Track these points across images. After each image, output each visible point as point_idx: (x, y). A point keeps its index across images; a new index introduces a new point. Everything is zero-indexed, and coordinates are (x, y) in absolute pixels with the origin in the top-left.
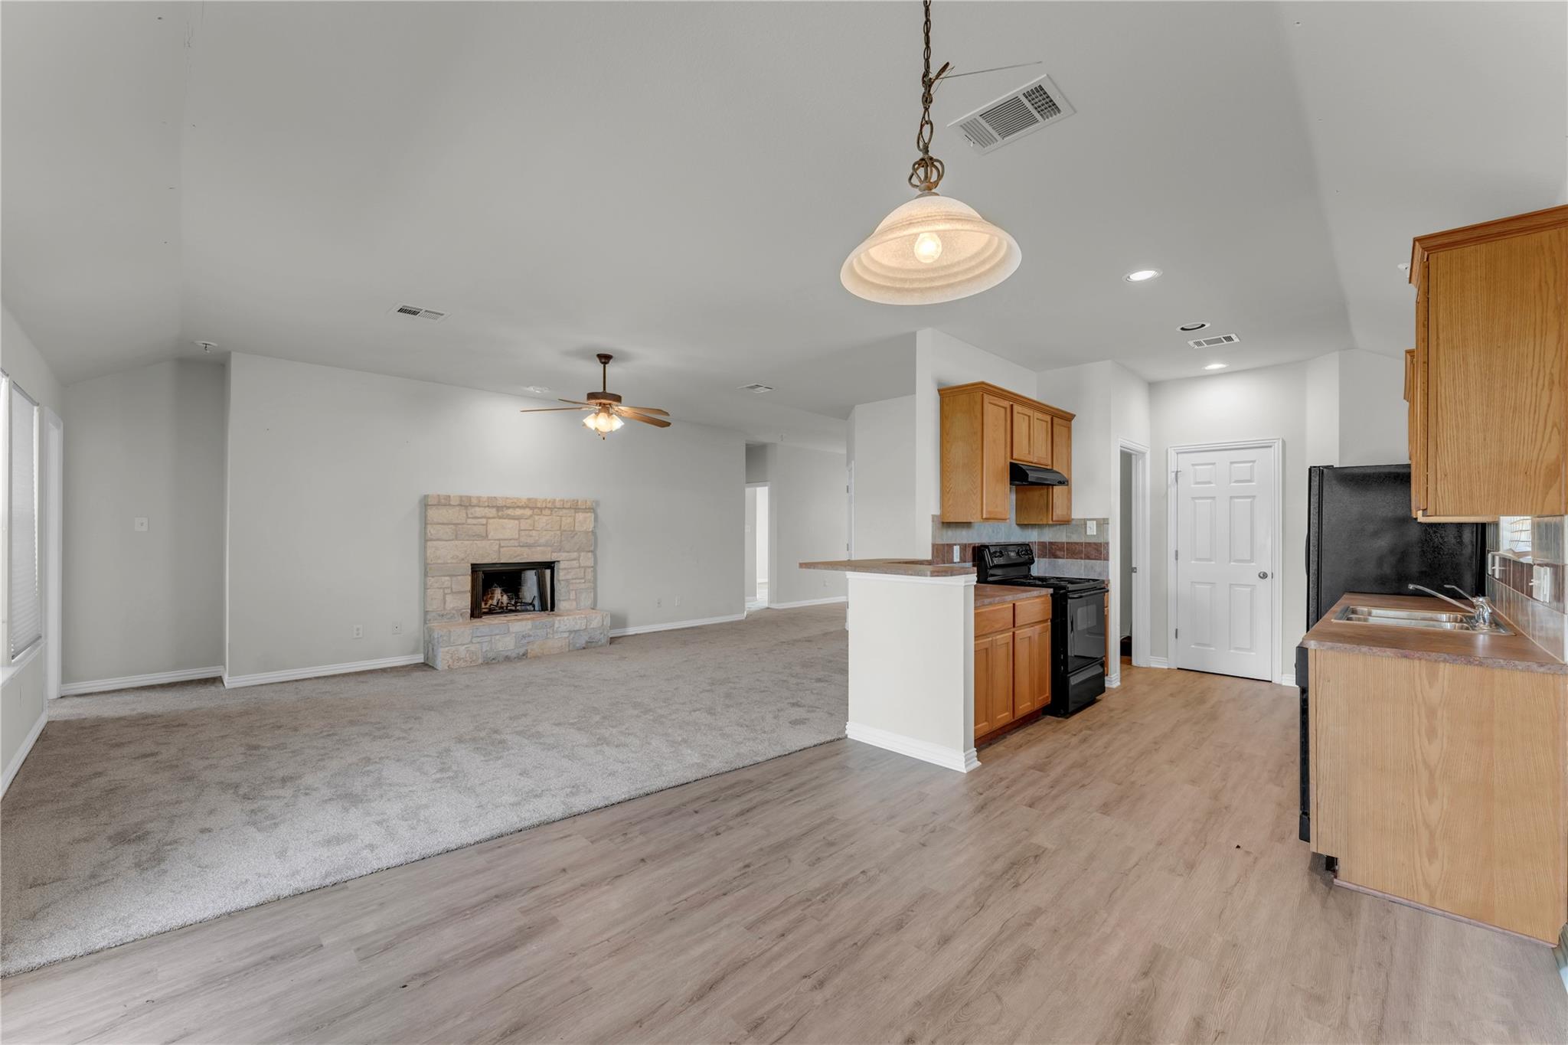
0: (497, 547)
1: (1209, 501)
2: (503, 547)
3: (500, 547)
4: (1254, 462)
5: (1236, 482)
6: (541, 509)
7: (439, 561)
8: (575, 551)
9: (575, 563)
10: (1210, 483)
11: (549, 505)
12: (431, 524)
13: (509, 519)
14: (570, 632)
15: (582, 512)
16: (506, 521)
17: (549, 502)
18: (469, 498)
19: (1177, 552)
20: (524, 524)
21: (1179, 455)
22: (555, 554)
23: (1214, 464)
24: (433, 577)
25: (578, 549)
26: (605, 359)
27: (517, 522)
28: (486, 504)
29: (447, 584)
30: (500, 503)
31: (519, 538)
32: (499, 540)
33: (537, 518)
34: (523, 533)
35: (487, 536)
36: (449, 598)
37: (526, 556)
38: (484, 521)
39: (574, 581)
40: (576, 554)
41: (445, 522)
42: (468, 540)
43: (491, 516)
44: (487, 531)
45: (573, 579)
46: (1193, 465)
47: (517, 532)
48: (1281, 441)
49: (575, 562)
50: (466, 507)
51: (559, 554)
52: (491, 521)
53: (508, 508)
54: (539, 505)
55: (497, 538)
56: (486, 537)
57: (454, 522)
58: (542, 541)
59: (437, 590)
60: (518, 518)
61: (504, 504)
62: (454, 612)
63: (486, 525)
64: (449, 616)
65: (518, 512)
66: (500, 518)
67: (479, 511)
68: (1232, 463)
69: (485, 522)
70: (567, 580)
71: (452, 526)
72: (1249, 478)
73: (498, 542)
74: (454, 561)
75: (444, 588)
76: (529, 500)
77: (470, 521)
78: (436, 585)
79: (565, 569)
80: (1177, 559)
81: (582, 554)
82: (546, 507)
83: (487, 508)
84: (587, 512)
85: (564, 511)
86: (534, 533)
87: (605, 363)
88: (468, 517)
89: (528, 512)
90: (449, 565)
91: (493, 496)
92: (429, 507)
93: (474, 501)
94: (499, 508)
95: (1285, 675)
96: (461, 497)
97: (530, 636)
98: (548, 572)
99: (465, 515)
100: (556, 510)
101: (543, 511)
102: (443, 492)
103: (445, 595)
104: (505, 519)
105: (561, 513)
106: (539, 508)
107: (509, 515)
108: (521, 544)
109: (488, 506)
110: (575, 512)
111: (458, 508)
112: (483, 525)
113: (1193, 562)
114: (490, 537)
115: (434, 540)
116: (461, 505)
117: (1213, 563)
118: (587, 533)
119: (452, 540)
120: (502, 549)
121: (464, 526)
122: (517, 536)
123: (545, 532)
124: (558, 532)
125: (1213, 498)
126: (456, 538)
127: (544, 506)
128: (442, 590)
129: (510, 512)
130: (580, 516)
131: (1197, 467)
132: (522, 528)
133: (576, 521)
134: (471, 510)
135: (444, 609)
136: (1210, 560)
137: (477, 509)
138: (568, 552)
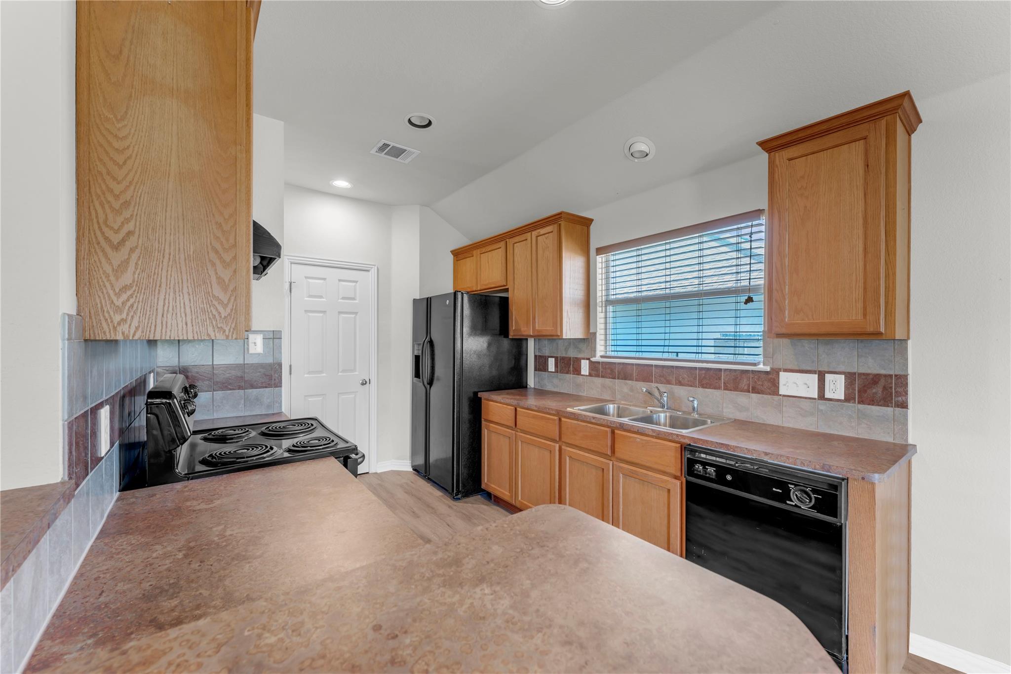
1: (321, 315)
4: (356, 282)
5: (343, 298)
10: (321, 297)
19: (290, 366)
21: (293, 265)
23: (324, 279)
46: (306, 277)
48: (376, 268)
68: (340, 280)
72: (353, 296)
80: (290, 374)
95: (379, 463)
113: (306, 376)
117: (324, 375)
125: (324, 312)
131: (310, 281)
136: (321, 372)
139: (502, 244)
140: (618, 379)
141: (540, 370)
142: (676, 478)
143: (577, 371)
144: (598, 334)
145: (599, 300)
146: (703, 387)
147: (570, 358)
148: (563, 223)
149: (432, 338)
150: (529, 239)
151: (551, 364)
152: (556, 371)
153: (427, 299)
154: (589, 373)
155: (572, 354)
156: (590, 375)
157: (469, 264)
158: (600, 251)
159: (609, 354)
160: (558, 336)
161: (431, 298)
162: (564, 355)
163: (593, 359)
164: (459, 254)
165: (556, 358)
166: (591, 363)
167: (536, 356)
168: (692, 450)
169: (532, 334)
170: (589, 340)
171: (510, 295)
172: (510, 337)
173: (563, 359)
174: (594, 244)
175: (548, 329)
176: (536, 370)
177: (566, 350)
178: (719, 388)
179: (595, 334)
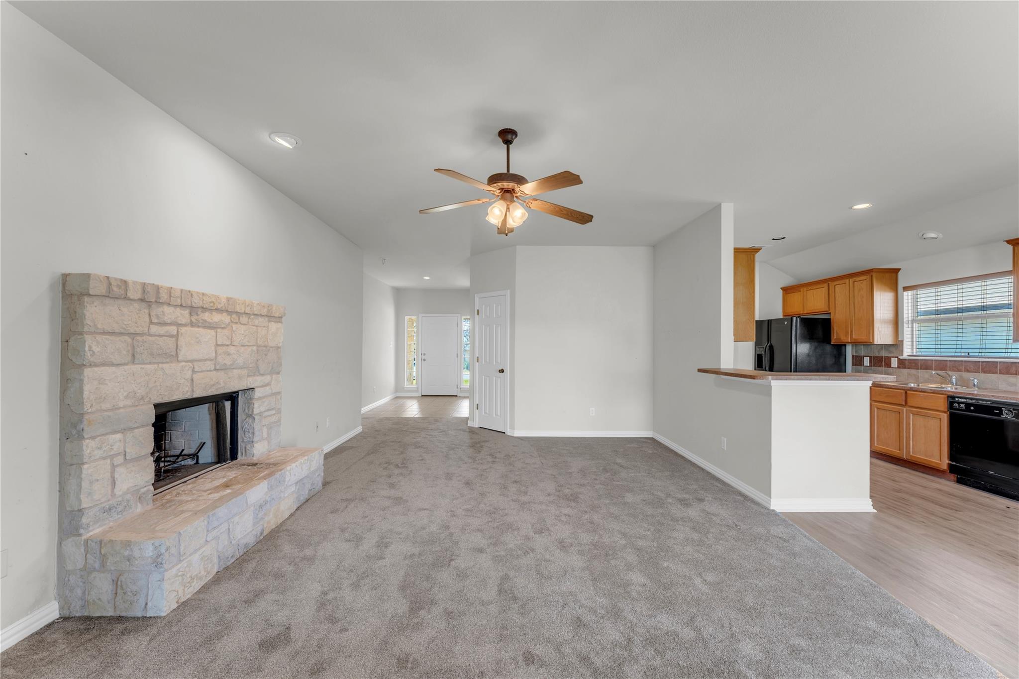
0: (190, 372)
2: (197, 372)
3: (194, 372)
6: (238, 314)
7: (105, 406)
8: (268, 374)
9: (268, 390)
11: (248, 310)
12: (90, 333)
13: (204, 327)
14: (296, 483)
15: (275, 322)
16: (201, 330)
17: (248, 306)
18: (157, 288)
20: (223, 336)
22: (250, 379)
24: (93, 438)
25: (271, 370)
26: (507, 136)
27: (212, 332)
28: (179, 302)
29: (118, 447)
30: (197, 302)
31: (216, 357)
32: (192, 361)
33: (234, 326)
34: (221, 350)
35: (177, 355)
36: (120, 473)
38: (173, 330)
39: (266, 414)
40: (268, 377)
41: (117, 331)
42: (150, 363)
43: (184, 321)
44: (177, 347)
45: (265, 411)
47: (213, 348)
49: (268, 388)
50: (149, 304)
51: (254, 378)
52: (183, 330)
53: (204, 309)
54: (238, 309)
55: (189, 358)
56: (175, 357)
57: (132, 331)
58: (240, 361)
59: (102, 462)
60: (214, 327)
61: (201, 304)
62: (128, 496)
63: (177, 337)
64: (120, 508)
65: (216, 318)
66: (192, 324)
67: (170, 314)
69: (175, 333)
70: (260, 414)
71: (126, 338)
73: (191, 365)
74: (129, 403)
75: (112, 457)
76: (228, 299)
77: (154, 329)
78: (98, 453)
79: (260, 398)
81: (274, 376)
82: (245, 313)
83: (178, 309)
85: (261, 319)
86: (232, 350)
87: (508, 142)
88: (151, 323)
89: (226, 318)
90: (122, 410)
91: (188, 289)
92: (86, 299)
93: (164, 297)
94: (193, 309)
96: (144, 285)
97: (266, 503)
98: (228, 405)
99: (147, 320)
100: (252, 317)
101: (241, 318)
102: (117, 272)
103: (114, 467)
104: (199, 327)
105: (257, 322)
106: (237, 313)
107: (205, 321)
108: (218, 367)
109: (181, 305)
110: (269, 321)
111: (136, 305)
112: (172, 336)
114: (180, 358)
115: (96, 365)
116: (142, 300)
119: (126, 364)
120: (194, 376)
121: (144, 338)
122: (214, 355)
123: (243, 348)
124: (255, 348)
126: (133, 359)
127: (242, 311)
128: (109, 461)
129: (206, 316)
130: (273, 326)
132: (219, 343)
133: (269, 333)
134: (157, 310)
135: (113, 495)
137: (167, 310)
138: (262, 375)
139: (826, 285)
140: (921, 369)
141: (856, 365)
142: (945, 412)
143: (888, 365)
144: (905, 342)
145: (905, 320)
146: (985, 373)
147: (882, 357)
148: (874, 275)
149: (772, 344)
150: (848, 284)
151: (867, 361)
152: (871, 365)
153: (769, 320)
154: (898, 366)
155: (884, 354)
156: (899, 367)
157: (796, 298)
158: (906, 289)
159: (915, 354)
160: (870, 342)
161: (771, 320)
162: (877, 355)
163: (901, 357)
164: (786, 290)
165: (871, 357)
166: (899, 360)
167: (853, 356)
168: (953, 398)
169: (850, 341)
170: (897, 345)
171: (832, 317)
172: (832, 343)
173: (876, 357)
174: (901, 285)
175: (863, 338)
176: (853, 365)
177: (879, 352)
178: (996, 373)
179: (902, 341)
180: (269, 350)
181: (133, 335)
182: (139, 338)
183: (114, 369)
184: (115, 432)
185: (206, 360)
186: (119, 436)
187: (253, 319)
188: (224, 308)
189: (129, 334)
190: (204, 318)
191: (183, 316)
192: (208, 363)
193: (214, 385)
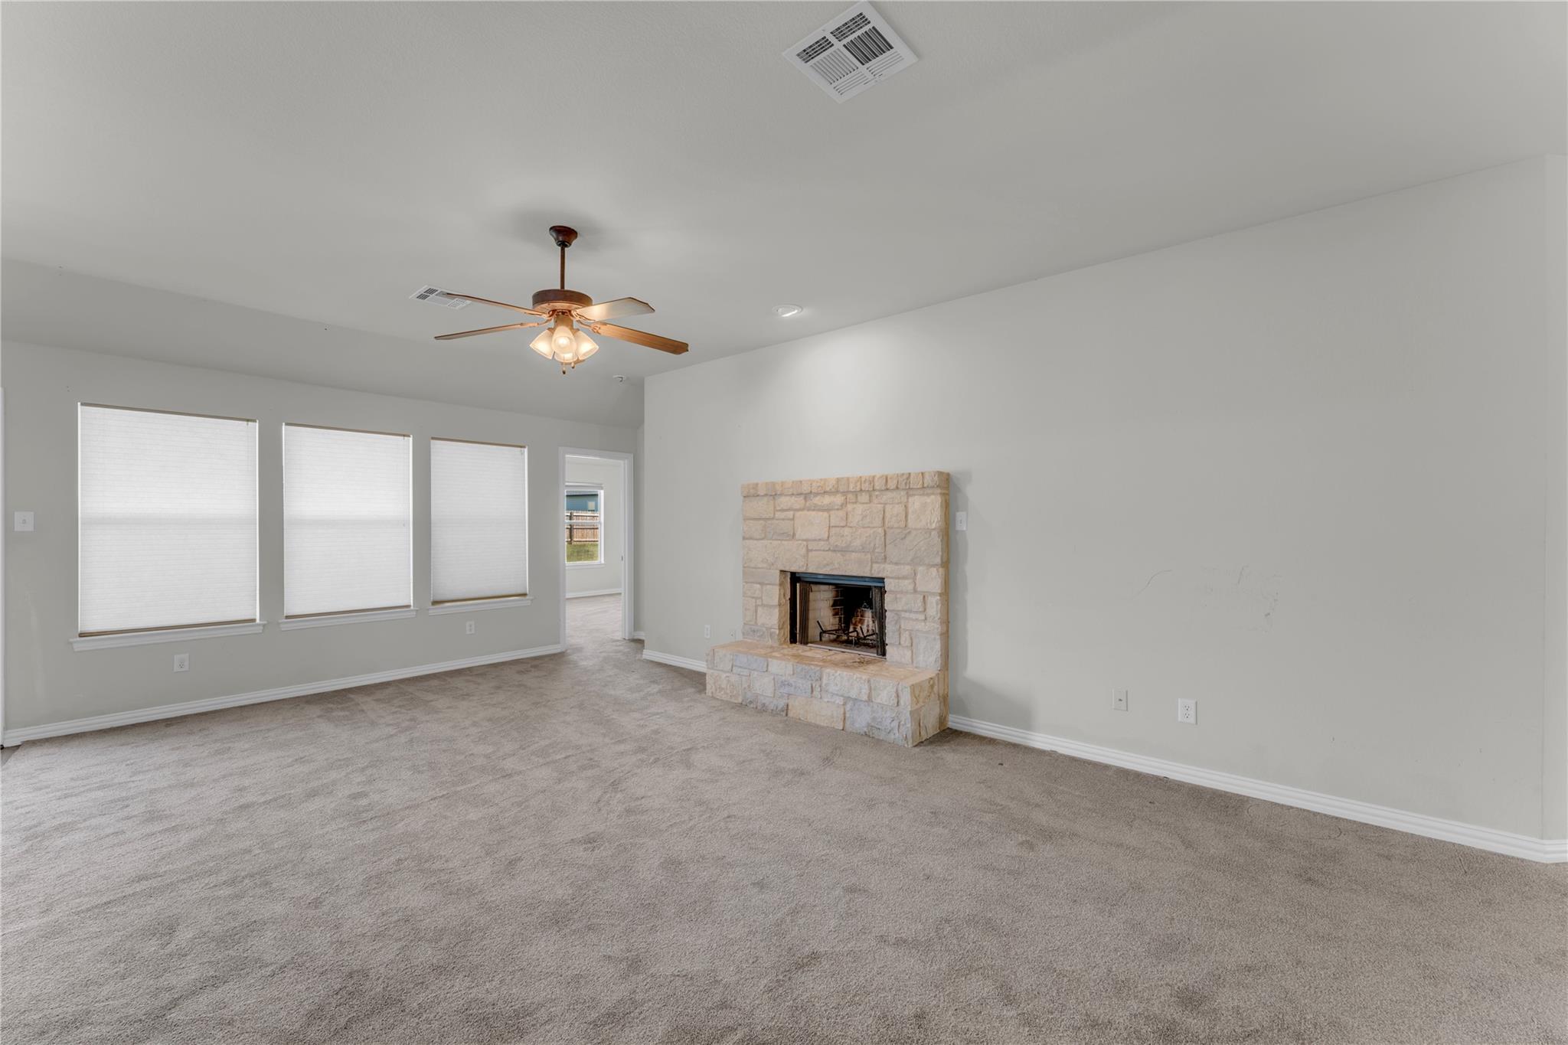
0: (804, 550)
2: (812, 550)
3: (808, 551)
6: (856, 493)
8: (908, 564)
9: (906, 584)
11: (866, 487)
12: (745, 519)
13: (819, 510)
15: (921, 494)
16: (813, 513)
17: (865, 482)
18: (774, 484)
20: (836, 517)
22: (875, 566)
24: (746, 582)
25: (912, 560)
26: (565, 235)
27: (826, 514)
28: (792, 491)
29: (758, 593)
30: (806, 489)
31: (829, 539)
32: (806, 540)
33: (850, 507)
34: (833, 531)
35: (794, 535)
36: (759, 611)
37: (837, 566)
38: (790, 514)
39: (907, 615)
40: (908, 568)
41: (755, 517)
42: (775, 540)
43: (797, 506)
44: (794, 529)
45: (903, 611)
47: (826, 530)
49: (908, 582)
50: (773, 497)
51: (883, 566)
52: (798, 514)
53: (815, 495)
54: (852, 488)
55: (804, 538)
57: (764, 516)
58: (857, 543)
60: (828, 509)
61: (810, 490)
62: (765, 629)
63: (794, 519)
64: (758, 634)
65: (827, 500)
66: (807, 509)
67: (785, 502)
69: (791, 516)
70: (895, 612)
71: (761, 521)
73: (805, 543)
74: (765, 565)
75: (756, 598)
76: (838, 480)
77: (778, 515)
78: (749, 593)
79: (890, 591)
81: (920, 569)
82: (862, 491)
83: (793, 497)
84: (928, 495)
85: (889, 494)
86: (847, 531)
88: (775, 510)
89: (839, 499)
90: (760, 570)
91: (797, 479)
93: (778, 488)
94: (807, 496)
97: (789, 685)
99: (772, 508)
100: (876, 493)
101: (859, 498)
103: (757, 606)
104: (813, 510)
105: (884, 498)
106: (852, 492)
107: (816, 504)
108: (831, 548)
109: (794, 494)
110: (905, 496)
112: (789, 519)
114: (797, 536)
115: (747, 539)
116: (768, 495)
118: (929, 531)
119: (762, 539)
120: (810, 553)
121: (772, 521)
122: (826, 536)
123: (863, 531)
124: (880, 530)
126: (765, 537)
127: (858, 489)
128: (754, 600)
129: (817, 500)
132: (832, 524)
133: (910, 511)
134: (777, 501)
135: (757, 624)
137: (783, 499)
138: (896, 564)
180: (909, 532)
181: (766, 519)
182: (770, 522)
183: (755, 542)
184: (757, 583)
185: (820, 540)
186: (758, 586)
187: (877, 496)
188: (833, 490)
189: (763, 519)
190: (815, 502)
191: (799, 502)
192: (822, 543)
193: (828, 565)
